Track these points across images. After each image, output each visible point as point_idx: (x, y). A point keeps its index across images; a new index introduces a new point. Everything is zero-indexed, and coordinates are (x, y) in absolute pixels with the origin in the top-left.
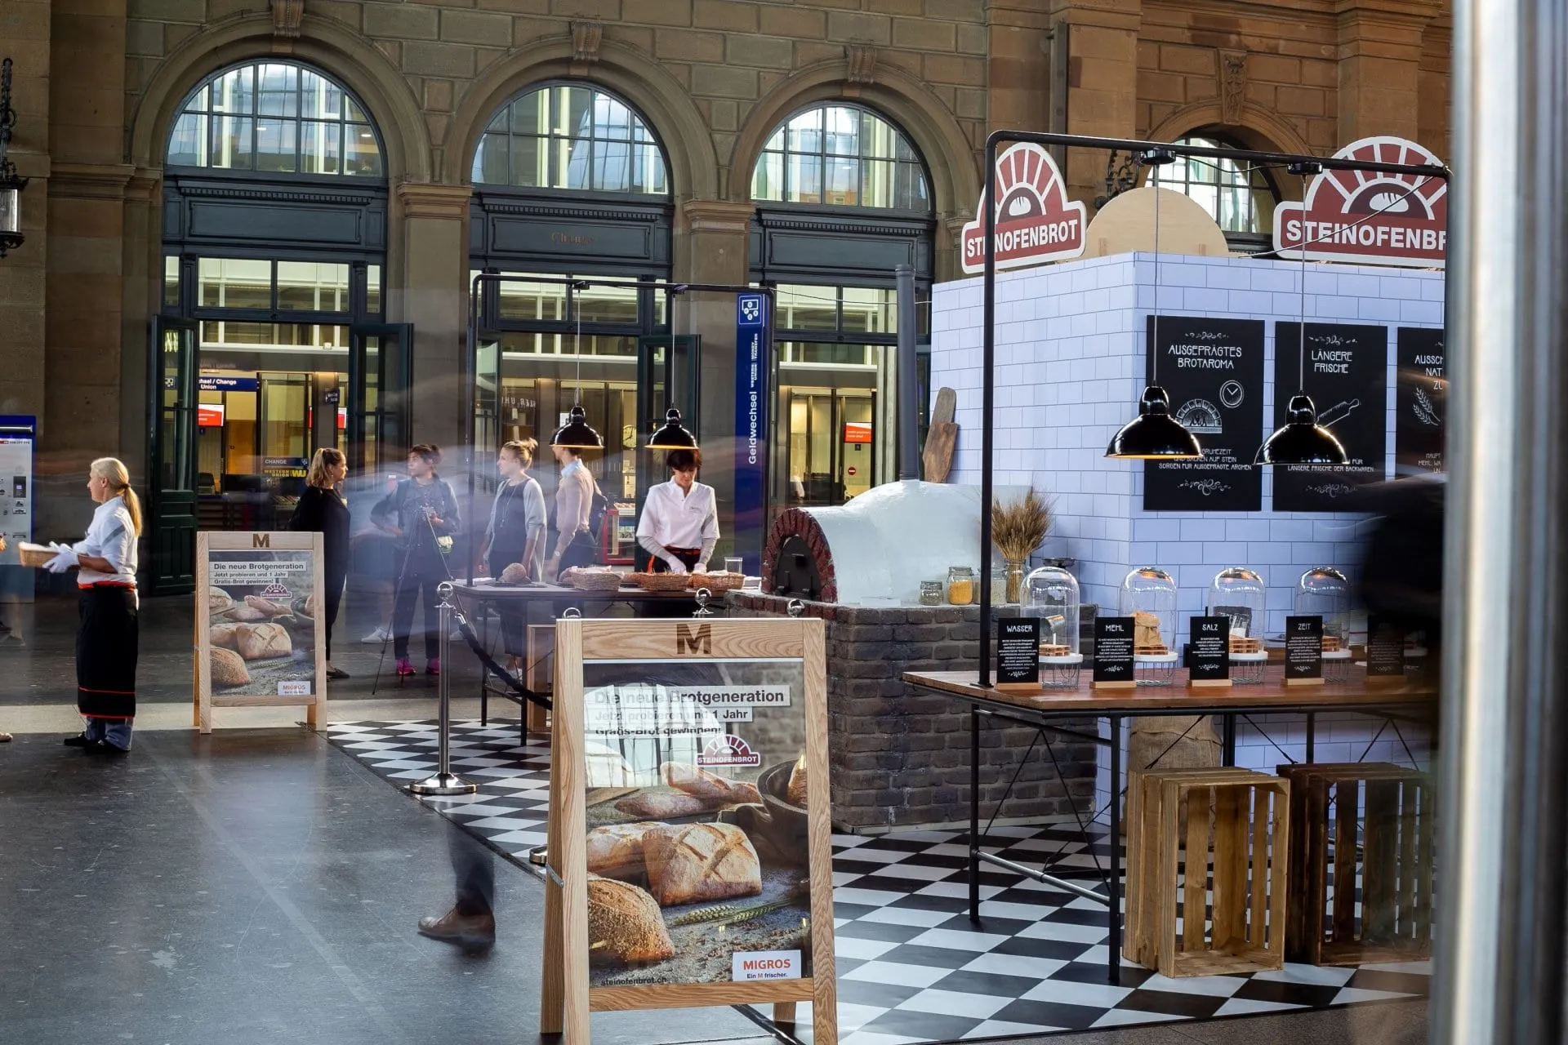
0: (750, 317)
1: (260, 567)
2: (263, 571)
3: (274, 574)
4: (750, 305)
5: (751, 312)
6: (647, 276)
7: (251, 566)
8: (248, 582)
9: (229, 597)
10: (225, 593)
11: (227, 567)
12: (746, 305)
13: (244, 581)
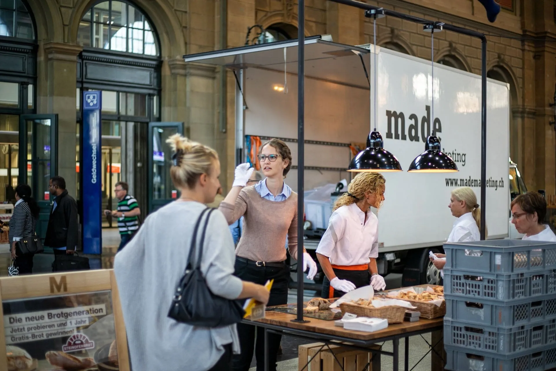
0: (91, 104)
1: (58, 316)
2: (62, 319)
3: (74, 322)
4: (91, 97)
5: (92, 101)
6: (24, 82)
7: (50, 316)
8: (48, 335)
9: (28, 355)
10: (23, 352)
11: (24, 320)
12: (89, 98)
13: (44, 334)
